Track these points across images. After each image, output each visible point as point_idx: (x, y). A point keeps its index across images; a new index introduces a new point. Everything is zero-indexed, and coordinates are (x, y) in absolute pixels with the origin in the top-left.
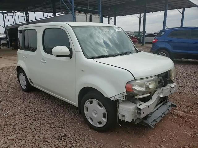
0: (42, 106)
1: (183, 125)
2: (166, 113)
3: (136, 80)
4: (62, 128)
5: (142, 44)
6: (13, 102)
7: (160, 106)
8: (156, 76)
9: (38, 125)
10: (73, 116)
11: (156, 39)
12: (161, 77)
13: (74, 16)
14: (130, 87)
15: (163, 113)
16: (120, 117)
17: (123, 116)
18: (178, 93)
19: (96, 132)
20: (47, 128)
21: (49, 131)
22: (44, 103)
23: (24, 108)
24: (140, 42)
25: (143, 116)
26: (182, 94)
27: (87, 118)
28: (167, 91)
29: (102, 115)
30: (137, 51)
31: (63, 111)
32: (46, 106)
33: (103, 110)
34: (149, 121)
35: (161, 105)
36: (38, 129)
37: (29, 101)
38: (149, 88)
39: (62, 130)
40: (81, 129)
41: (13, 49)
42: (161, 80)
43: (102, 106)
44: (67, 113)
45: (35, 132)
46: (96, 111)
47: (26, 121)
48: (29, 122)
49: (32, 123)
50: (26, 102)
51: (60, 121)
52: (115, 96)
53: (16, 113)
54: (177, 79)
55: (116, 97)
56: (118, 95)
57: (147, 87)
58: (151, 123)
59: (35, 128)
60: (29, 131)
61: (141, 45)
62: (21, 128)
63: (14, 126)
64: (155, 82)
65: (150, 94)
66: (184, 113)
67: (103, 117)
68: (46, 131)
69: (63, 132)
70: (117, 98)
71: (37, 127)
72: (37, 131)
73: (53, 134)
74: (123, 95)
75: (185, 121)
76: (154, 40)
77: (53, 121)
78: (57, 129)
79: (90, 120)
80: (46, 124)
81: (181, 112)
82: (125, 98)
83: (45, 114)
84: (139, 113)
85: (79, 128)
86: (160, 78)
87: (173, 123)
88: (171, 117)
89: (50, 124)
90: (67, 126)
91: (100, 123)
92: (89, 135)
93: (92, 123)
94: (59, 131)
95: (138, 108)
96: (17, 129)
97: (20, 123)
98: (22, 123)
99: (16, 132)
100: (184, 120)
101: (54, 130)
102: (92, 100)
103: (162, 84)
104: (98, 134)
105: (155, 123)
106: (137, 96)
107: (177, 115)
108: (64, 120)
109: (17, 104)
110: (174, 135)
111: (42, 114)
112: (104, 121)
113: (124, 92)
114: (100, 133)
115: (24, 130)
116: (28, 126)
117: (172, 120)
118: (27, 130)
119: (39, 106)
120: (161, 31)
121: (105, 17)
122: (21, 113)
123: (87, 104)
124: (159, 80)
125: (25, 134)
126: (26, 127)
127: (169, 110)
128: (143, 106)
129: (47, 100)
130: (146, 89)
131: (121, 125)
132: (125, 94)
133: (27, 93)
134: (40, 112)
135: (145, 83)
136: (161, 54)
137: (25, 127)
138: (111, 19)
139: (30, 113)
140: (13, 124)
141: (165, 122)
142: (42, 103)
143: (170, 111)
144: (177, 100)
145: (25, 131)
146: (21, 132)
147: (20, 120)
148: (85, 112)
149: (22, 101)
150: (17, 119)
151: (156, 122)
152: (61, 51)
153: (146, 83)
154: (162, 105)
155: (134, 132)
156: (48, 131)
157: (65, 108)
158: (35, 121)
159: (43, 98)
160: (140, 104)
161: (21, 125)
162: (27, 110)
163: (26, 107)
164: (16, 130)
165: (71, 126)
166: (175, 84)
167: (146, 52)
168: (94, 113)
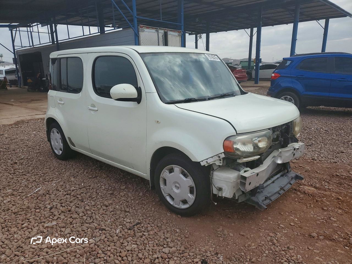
0: (90, 181)
1: (312, 206)
2: (286, 188)
3: (238, 134)
4: (126, 211)
5: (254, 82)
6: (42, 175)
7: (278, 178)
8: (269, 129)
9: (87, 208)
10: (141, 194)
11: (277, 73)
12: (278, 133)
13: (137, 33)
14: (230, 145)
15: (282, 189)
16: (215, 191)
17: (220, 189)
18: (309, 161)
19: (179, 216)
20: (101, 211)
21: (106, 216)
22: (94, 176)
23: (61, 183)
24: (250, 79)
25: (249, 188)
26: (315, 162)
27: (165, 195)
28: (287, 154)
29: (188, 190)
30: (243, 93)
31: (126, 188)
32: (96, 181)
33: (189, 182)
34: (260, 198)
35: (278, 176)
36: (89, 212)
37: (68, 174)
38: (258, 146)
39: (126, 214)
40: (155, 213)
41: (28, 91)
42: (278, 137)
43: (188, 176)
44: (131, 191)
45: (85, 218)
46: (178, 183)
47: (68, 203)
48: (72, 204)
49: (78, 204)
50: (63, 175)
51: (121, 202)
52: (207, 159)
53: (51, 191)
54: (310, 139)
55: (209, 161)
56: (212, 157)
57: (256, 146)
58: (263, 201)
59: (83, 212)
60: (75, 216)
61: (252, 83)
62: (62, 212)
63: (51, 209)
64: (269, 138)
65: (259, 157)
66: (315, 189)
67: (189, 192)
68: (101, 216)
69: (127, 217)
70: (211, 161)
71: (87, 210)
72: (87, 215)
73: (112, 220)
74: (219, 157)
75: (315, 201)
76: (273, 75)
77: (110, 202)
78: (118, 212)
79: (168, 199)
80: (99, 206)
81: (310, 188)
82: (222, 162)
83: (96, 193)
84: (243, 184)
85: (152, 212)
86: (276, 133)
87: (297, 203)
88: (295, 195)
89: (107, 206)
90: (133, 208)
91: (185, 202)
92: (168, 221)
93: (171, 203)
94: (121, 215)
95: (241, 175)
96: (56, 213)
97: (59, 205)
98: (63, 205)
99: (55, 218)
100: (313, 199)
101: (113, 215)
102: (172, 166)
103: (280, 143)
104: (181, 219)
105: (268, 201)
106: (240, 158)
107: (305, 192)
108: (127, 201)
109: (49, 178)
110: (296, 219)
111: (91, 191)
112: (191, 198)
113: (221, 153)
114: (185, 219)
115: (66, 215)
116: (73, 209)
117: (296, 199)
118: (72, 215)
119: (85, 181)
120: (285, 60)
121: (190, 34)
122: (58, 190)
123: (165, 174)
124: (275, 137)
125: (69, 219)
126: (69, 211)
127: (291, 184)
128: (249, 173)
129: (97, 171)
130: (254, 148)
131: (216, 204)
132: (223, 156)
133: (64, 162)
134: (88, 190)
135: (252, 139)
136: (286, 99)
137: (67, 210)
138: (201, 37)
139: (73, 191)
140: (49, 207)
141: (285, 202)
142: (91, 176)
143: (294, 187)
144: (306, 171)
145: (69, 216)
146: (62, 217)
147: (58, 201)
148: (162, 186)
149: (57, 173)
150: (54, 200)
151: (271, 200)
152: (123, 91)
153: (254, 139)
154: (280, 177)
155: (236, 216)
156: (104, 216)
157: (128, 183)
158: (82, 201)
159: (90, 170)
160: (245, 171)
161: (61, 208)
162: (68, 186)
163: (64, 183)
164: (55, 215)
165: (140, 209)
166: (300, 143)
167: (261, 94)
168: (176, 186)
